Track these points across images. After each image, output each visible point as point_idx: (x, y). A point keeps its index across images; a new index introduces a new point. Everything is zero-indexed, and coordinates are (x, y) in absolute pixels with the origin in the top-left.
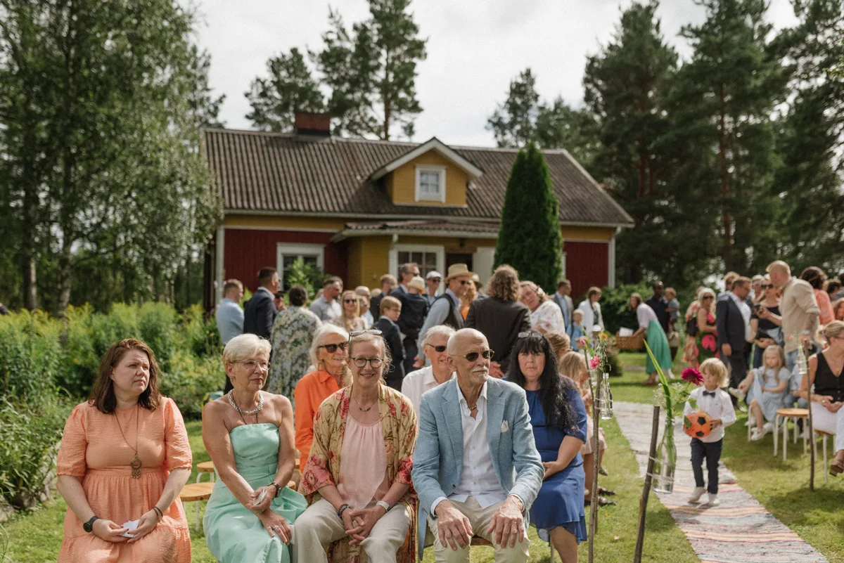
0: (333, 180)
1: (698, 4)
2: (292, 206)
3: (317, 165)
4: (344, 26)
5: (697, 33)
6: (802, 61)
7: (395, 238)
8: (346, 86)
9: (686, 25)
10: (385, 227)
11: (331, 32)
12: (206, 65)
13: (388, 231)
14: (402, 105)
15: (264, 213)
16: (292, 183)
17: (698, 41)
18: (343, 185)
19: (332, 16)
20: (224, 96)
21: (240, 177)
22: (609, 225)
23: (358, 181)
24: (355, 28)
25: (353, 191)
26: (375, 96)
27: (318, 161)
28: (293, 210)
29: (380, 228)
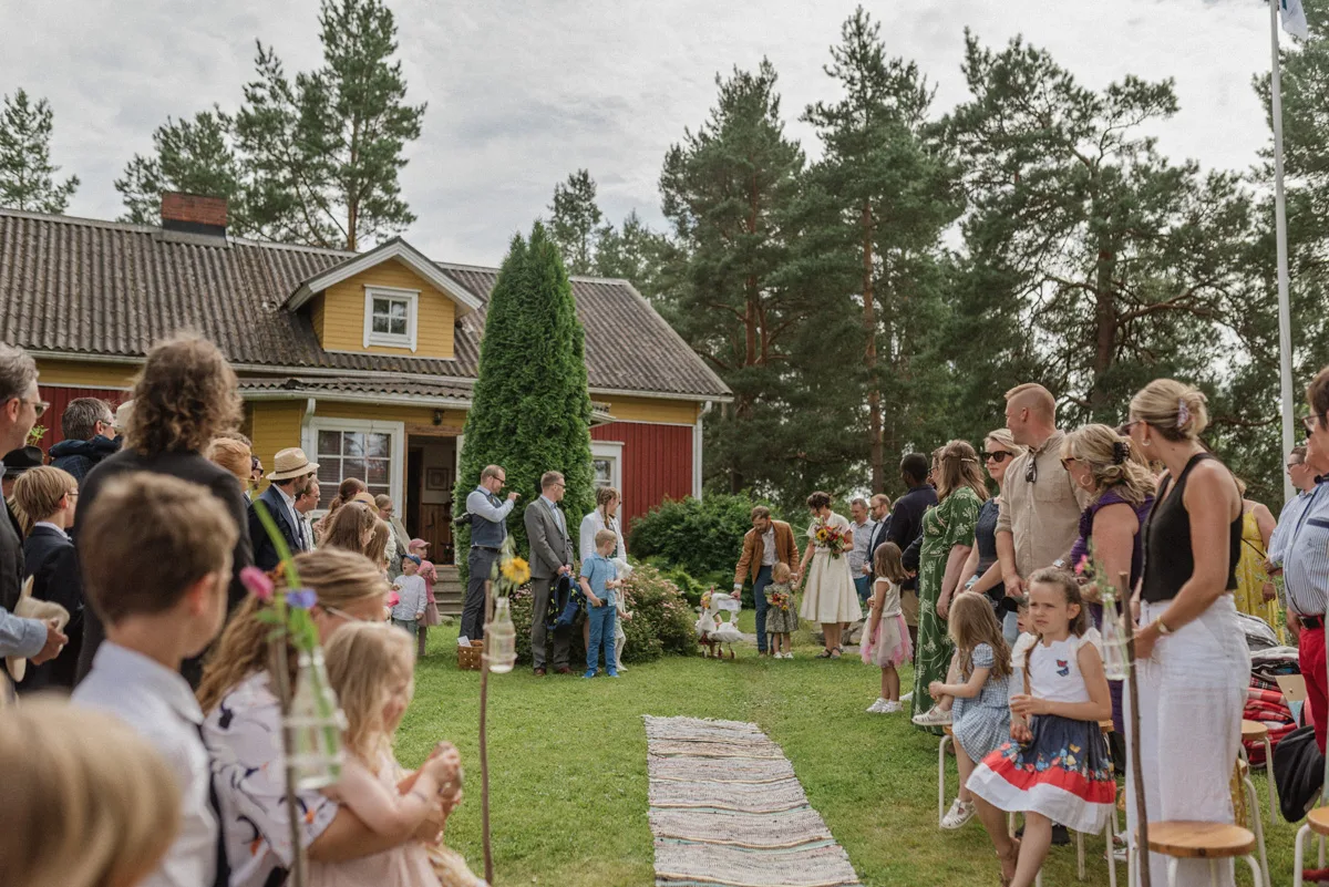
0: (216, 307)
1: (831, 75)
2: (128, 346)
3: (192, 283)
4: (284, 77)
5: (830, 117)
6: (981, 158)
7: (312, 404)
8: (285, 174)
9: (814, 104)
10: (292, 385)
11: (259, 85)
12: (45, 127)
13: (296, 393)
14: (377, 209)
15: (71, 356)
16: (137, 309)
17: (831, 130)
18: (234, 315)
19: (262, 60)
20: (75, 181)
21: (33, 293)
22: (693, 397)
23: (264, 310)
24: (301, 81)
25: (252, 326)
26: (332, 191)
27: (195, 275)
28: (132, 354)
29: (283, 386)
